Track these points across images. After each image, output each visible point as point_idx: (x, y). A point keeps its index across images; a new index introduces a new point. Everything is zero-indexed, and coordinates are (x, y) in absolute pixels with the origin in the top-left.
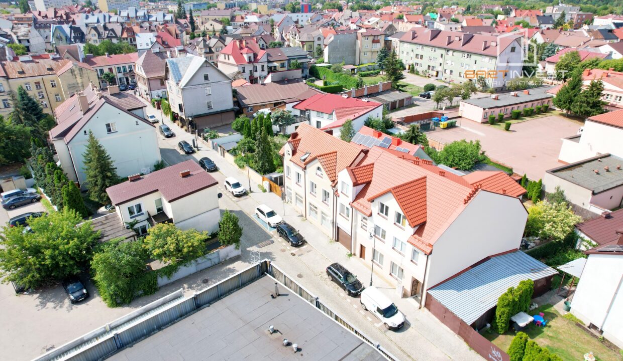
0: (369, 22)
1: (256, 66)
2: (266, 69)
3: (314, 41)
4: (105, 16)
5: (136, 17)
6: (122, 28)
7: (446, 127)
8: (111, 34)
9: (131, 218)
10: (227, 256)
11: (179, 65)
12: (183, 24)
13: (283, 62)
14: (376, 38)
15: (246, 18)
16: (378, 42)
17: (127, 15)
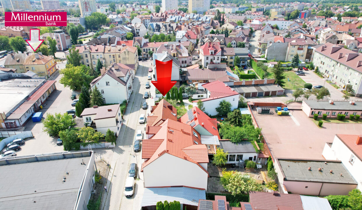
0: (324, 31)
1: (214, 57)
2: (220, 59)
3: (267, 44)
4: (179, 17)
5: (193, 18)
6: (177, 26)
7: (281, 114)
8: (171, 29)
9: (87, 121)
10: (108, 146)
11: (158, 57)
12: (215, 23)
13: (232, 56)
14: (301, 47)
15: (253, 22)
16: (302, 49)
17: (189, 17)
